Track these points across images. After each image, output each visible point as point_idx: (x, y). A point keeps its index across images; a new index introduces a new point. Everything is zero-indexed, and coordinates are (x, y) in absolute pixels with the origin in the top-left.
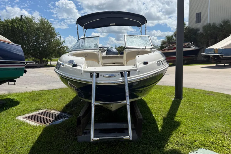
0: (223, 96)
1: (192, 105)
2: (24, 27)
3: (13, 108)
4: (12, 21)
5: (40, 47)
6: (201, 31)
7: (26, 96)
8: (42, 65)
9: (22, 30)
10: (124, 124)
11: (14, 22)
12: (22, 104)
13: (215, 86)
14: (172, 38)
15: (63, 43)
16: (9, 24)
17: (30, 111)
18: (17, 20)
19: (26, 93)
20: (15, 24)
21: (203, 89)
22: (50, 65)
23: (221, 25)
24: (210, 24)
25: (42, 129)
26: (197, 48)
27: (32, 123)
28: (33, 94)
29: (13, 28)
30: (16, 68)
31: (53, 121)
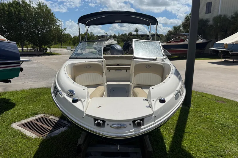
0: (234, 104)
1: (202, 116)
2: (22, 11)
3: (8, 112)
4: (8, 5)
5: (39, 34)
6: (211, 23)
7: (23, 96)
8: (41, 53)
9: (20, 15)
10: (129, 148)
11: (11, 6)
12: (18, 106)
13: (225, 89)
14: (179, 28)
15: (63, 31)
16: (6, 7)
17: (27, 117)
18: (14, 4)
19: (23, 92)
20: (12, 8)
21: (213, 94)
22: (49, 53)
23: (232, 17)
24: (220, 16)
25: (38, 143)
26: (205, 41)
27: (28, 133)
28: (30, 93)
29: (10, 12)
30: (11, 69)
31: (51, 131)
